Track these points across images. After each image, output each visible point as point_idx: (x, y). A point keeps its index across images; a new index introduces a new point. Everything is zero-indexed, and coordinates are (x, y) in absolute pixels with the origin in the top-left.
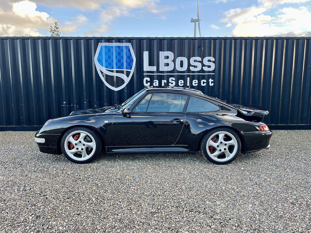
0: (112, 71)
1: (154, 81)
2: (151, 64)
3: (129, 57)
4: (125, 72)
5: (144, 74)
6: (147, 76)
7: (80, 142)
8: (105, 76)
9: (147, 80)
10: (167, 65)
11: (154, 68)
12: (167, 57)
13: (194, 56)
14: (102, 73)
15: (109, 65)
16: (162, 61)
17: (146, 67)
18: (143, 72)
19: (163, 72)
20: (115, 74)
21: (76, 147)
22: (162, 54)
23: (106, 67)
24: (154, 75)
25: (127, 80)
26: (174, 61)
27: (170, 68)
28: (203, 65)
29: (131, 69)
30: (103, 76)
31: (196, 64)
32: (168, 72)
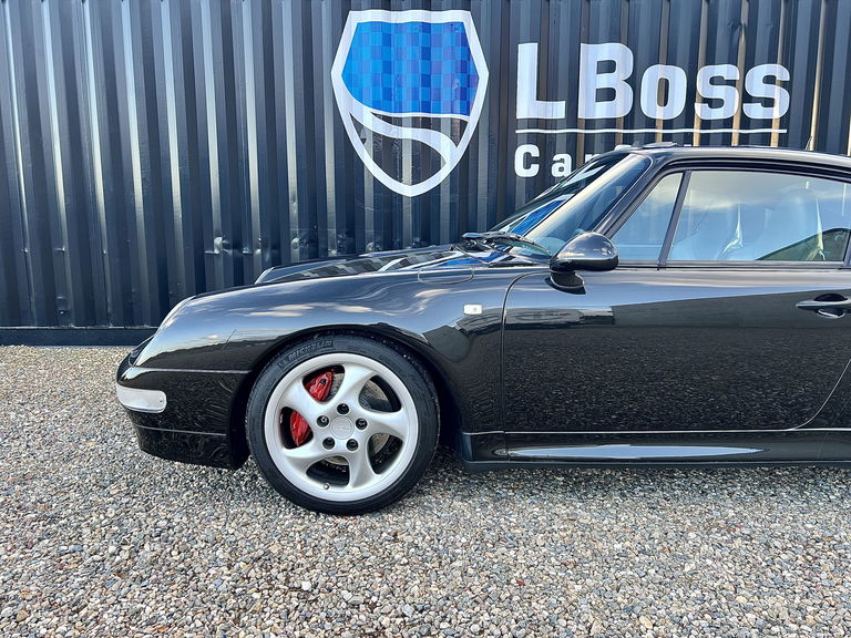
0: (398, 122)
1: (557, 158)
2: (545, 92)
3: (466, 65)
4: (445, 126)
5: (517, 132)
6: (531, 139)
7: (343, 409)
8: (370, 141)
9: (528, 155)
10: (609, 95)
11: (558, 110)
12: (609, 67)
13: (710, 61)
14: (359, 127)
15: (385, 100)
16: (591, 81)
17: (527, 105)
18: (516, 123)
19: (589, 124)
20: (407, 134)
21: (321, 434)
22: (593, 54)
23: (376, 105)
24: (555, 134)
25: (451, 154)
26: (634, 82)
27: (620, 107)
28: (746, 98)
29: (468, 114)
30: (363, 141)
31: (719, 92)
32: (611, 123)
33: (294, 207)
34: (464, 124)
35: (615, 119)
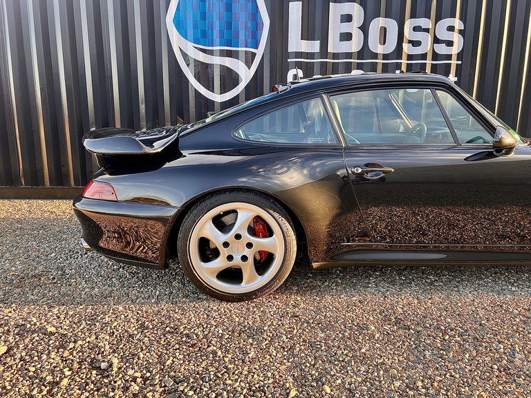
0: (211, 53)
2: (307, 35)
3: (254, 16)
4: (242, 56)
5: (289, 60)
6: (298, 65)
8: (192, 64)
9: (295, 75)
11: (315, 46)
12: (348, 18)
13: (413, 16)
14: (185, 55)
15: (202, 38)
16: (335, 28)
17: (297, 43)
18: (288, 55)
19: (335, 56)
20: (217, 61)
22: (336, 10)
23: (196, 41)
24: (313, 62)
25: (246, 74)
26: (364, 28)
27: (355, 46)
28: (436, 40)
29: (257, 48)
30: (188, 65)
31: (418, 36)
32: (349, 55)
33: (142, 107)
34: (254, 55)
35: (352, 53)
